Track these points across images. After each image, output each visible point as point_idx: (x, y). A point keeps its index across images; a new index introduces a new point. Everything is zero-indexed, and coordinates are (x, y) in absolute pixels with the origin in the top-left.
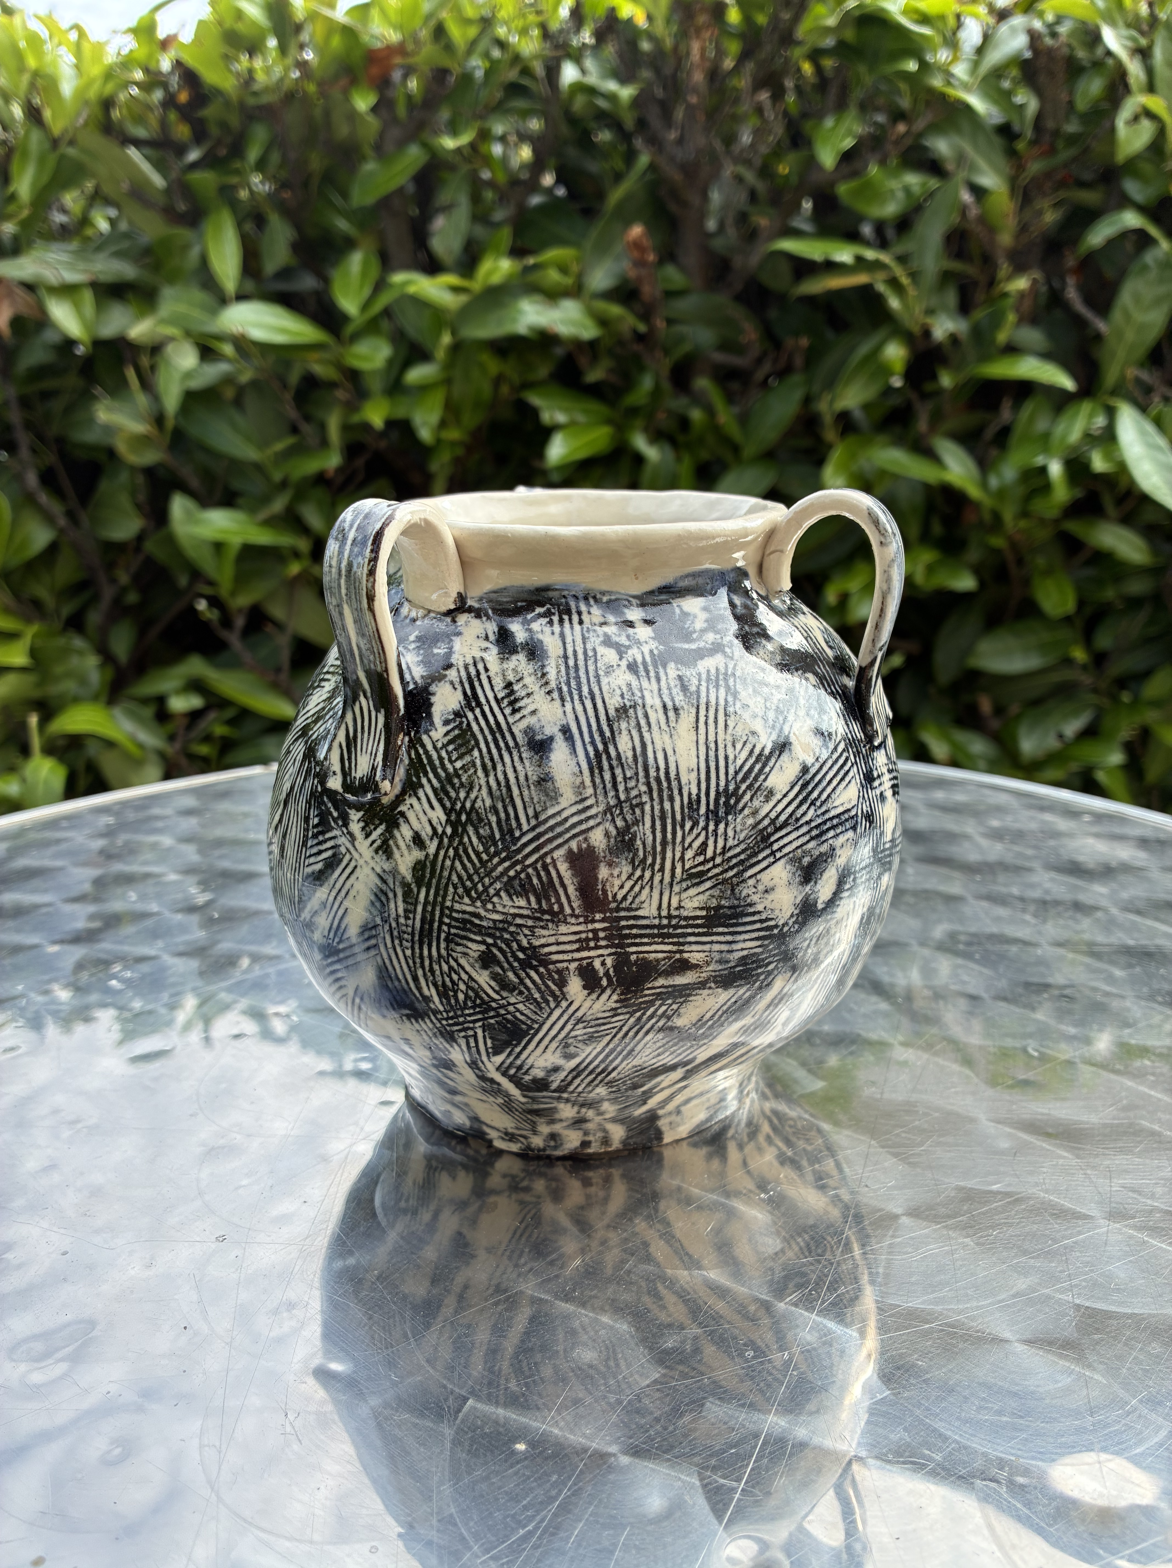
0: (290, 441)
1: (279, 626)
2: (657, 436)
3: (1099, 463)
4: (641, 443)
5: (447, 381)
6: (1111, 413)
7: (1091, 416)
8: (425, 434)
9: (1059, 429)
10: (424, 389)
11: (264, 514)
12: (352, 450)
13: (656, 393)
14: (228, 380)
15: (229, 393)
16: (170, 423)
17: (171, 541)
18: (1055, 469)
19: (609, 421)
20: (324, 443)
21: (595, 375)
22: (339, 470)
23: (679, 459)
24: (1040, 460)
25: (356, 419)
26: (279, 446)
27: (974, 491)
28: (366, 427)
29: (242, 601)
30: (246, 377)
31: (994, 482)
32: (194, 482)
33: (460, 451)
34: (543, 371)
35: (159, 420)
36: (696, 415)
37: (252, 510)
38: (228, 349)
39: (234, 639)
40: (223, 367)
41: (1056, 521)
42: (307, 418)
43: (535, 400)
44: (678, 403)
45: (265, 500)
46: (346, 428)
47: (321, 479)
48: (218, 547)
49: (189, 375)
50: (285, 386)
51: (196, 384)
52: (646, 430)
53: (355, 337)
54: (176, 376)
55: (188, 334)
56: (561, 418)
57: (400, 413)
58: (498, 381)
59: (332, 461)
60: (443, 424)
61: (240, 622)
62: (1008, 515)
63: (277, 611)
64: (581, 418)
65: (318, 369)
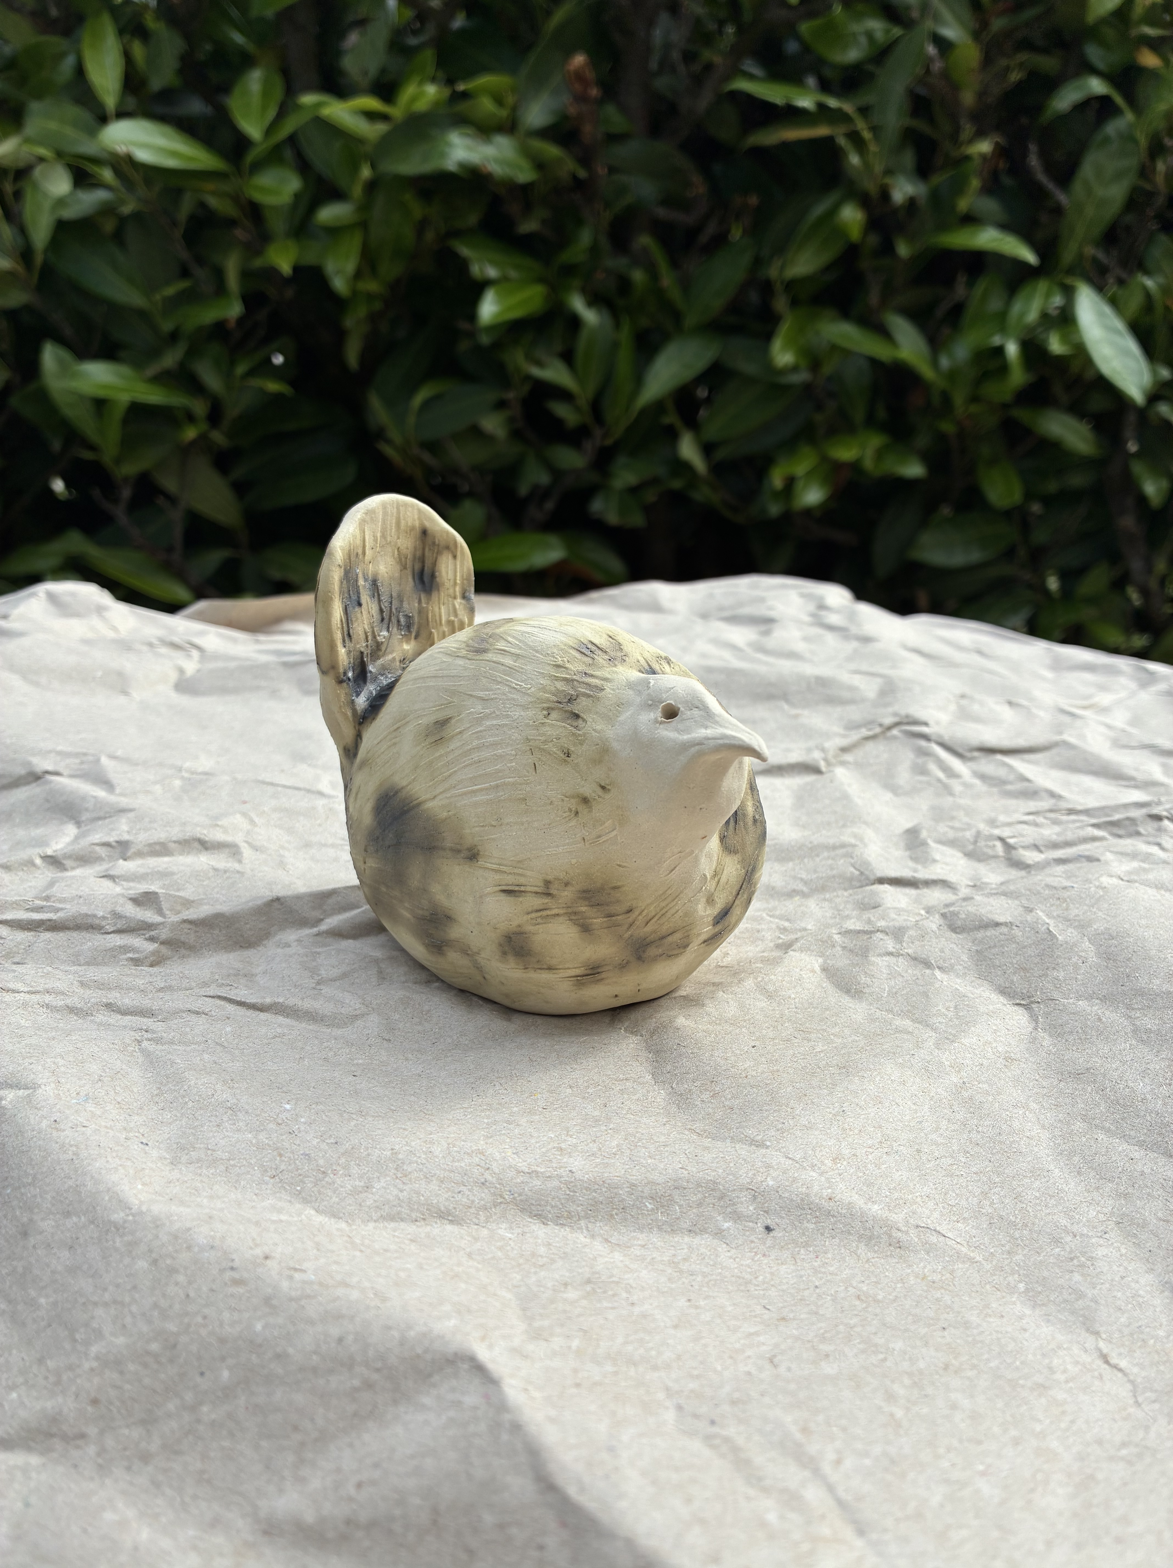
0: (183, 285)
1: (172, 500)
2: (595, 300)
3: (1056, 345)
4: (578, 304)
5: (363, 225)
6: (1069, 292)
7: (1048, 295)
8: (340, 284)
9: (1017, 308)
10: (334, 232)
11: (152, 370)
12: (252, 300)
13: (594, 250)
14: (107, 210)
15: (109, 226)
16: (39, 259)
17: (43, 397)
18: (1012, 349)
19: (541, 280)
20: (221, 290)
21: (529, 226)
22: (241, 321)
23: (617, 325)
24: (996, 340)
25: (258, 263)
26: (170, 291)
27: (927, 372)
28: (272, 273)
29: (129, 469)
30: (129, 208)
31: (945, 362)
32: (68, 331)
33: (378, 306)
34: (472, 219)
35: (26, 254)
36: (638, 276)
37: (138, 364)
38: (107, 175)
39: (120, 513)
40: (101, 195)
41: (1005, 406)
42: (200, 261)
43: (464, 250)
44: (619, 263)
45: (154, 353)
46: (246, 275)
47: (219, 330)
48: (100, 404)
49: (61, 202)
50: (174, 224)
51: (69, 213)
52: (584, 291)
53: (257, 166)
54: (47, 205)
55: (60, 154)
56: (492, 272)
57: (310, 258)
58: (422, 226)
59: (234, 310)
60: (358, 275)
61: (126, 493)
62: (959, 399)
63: (169, 483)
64: (513, 274)
65: (213, 202)
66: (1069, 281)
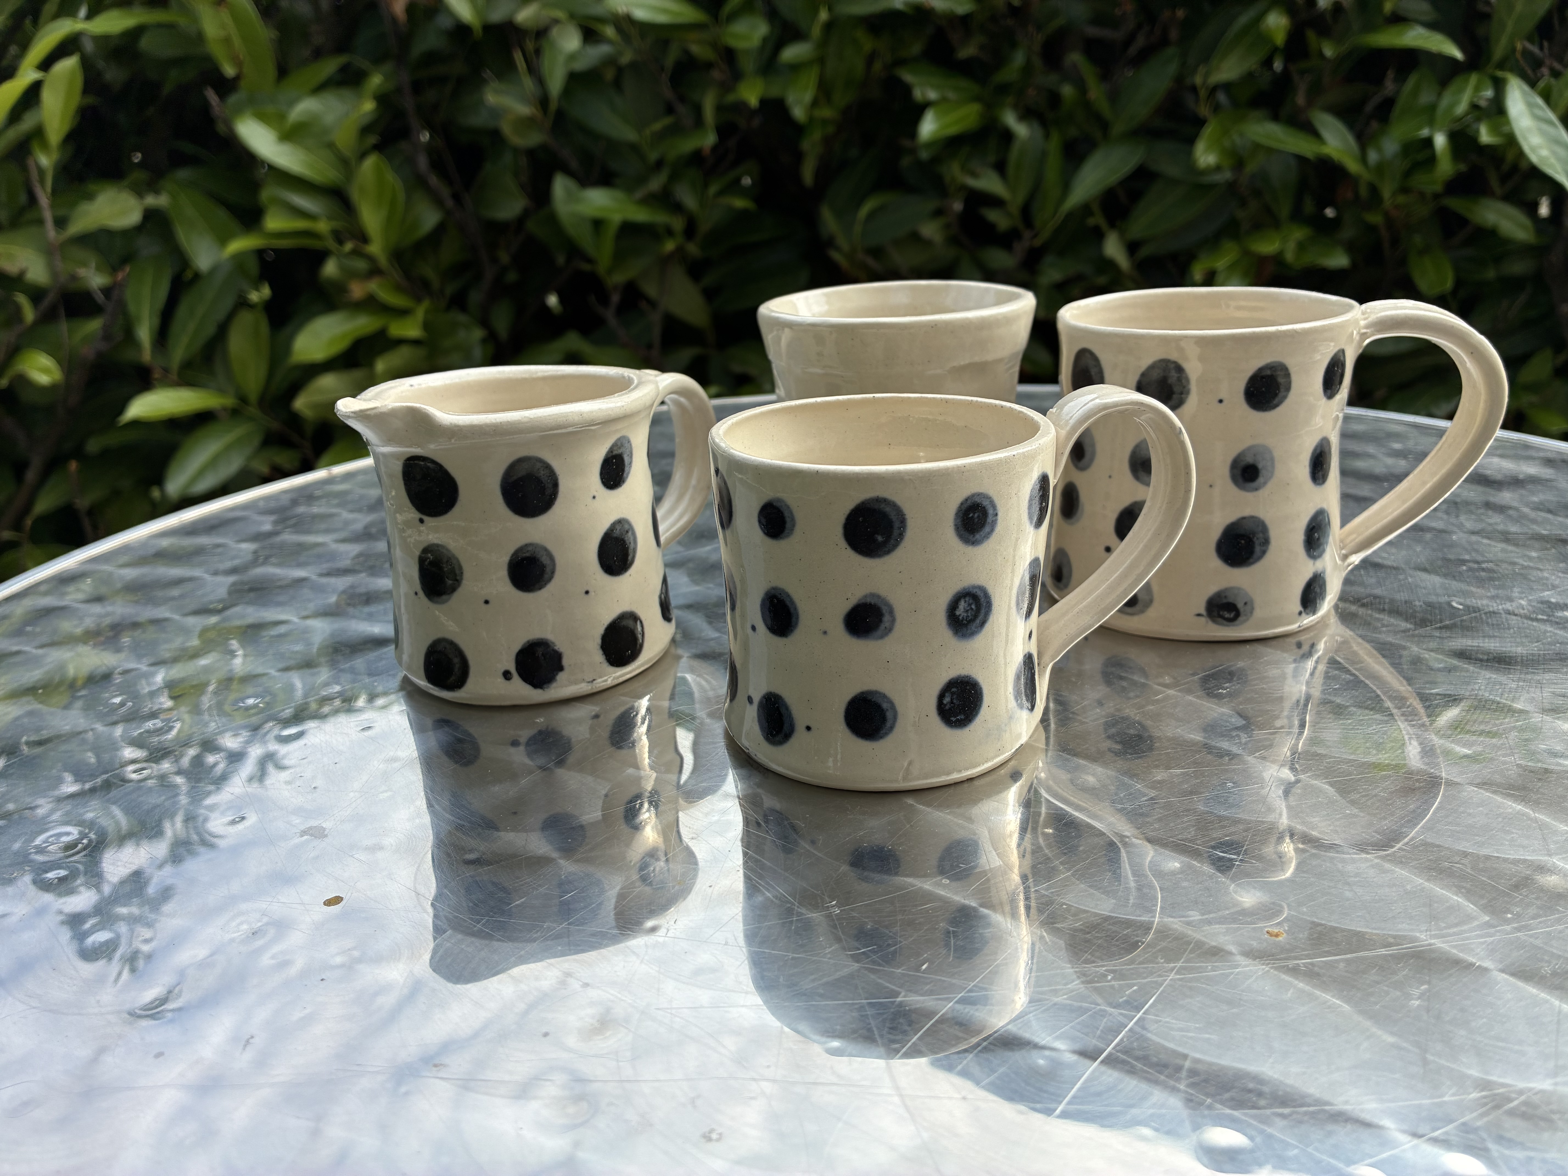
0: (667, 121)
1: (652, 304)
2: (1027, 114)
3: (1485, 136)
4: (1011, 119)
5: (821, 60)
6: (1499, 85)
8: (799, 113)
9: (1446, 100)
10: (795, 68)
11: (639, 194)
12: (724, 131)
13: (1027, 70)
14: (610, 61)
15: (609, 75)
16: (553, 106)
17: (553, 220)
18: (1440, 140)
19: (977, 99)
20: (699, 122)
21: (967, 51)
22: (715, 149)
23: (1047, 136)
24: (1425, 132)
25: (731, 98)
26: (657, 126)
27: (1353, 166)
28: (741, 107)
29: (618, 278)
30: (626, 58)
31: (1373, 156)
32: (574, 164)
33: (831, 129)
34: (916, 49)
35: (543, 102)
36: (1067, 91)
37: (629, 189)
38: (610, 31)
39: (609, 315)
40: (604, 49)
41: (1436, 196)
42: (682, 99)
43: (908, 77)
44: (1050, 79)
45: (642, 180)
46: (720, 109)
47: (696, 158)
48: (598, 224)
49: (572, 57)
50: (662, 69)
51: (580, 65)
52: (1015, 107)
53: (733, 16)
54: (561, 59)
55: (572, 16)
56: (932, 95)
57: (774, 92)
58: (871, 59)
59: (709, 140)
60: (815, 103)
61: (615, 298)
62: (1387, 192)
63: (651, 289)
64: (951, 95)
65: (696, 49)
66: (1500, 74)
